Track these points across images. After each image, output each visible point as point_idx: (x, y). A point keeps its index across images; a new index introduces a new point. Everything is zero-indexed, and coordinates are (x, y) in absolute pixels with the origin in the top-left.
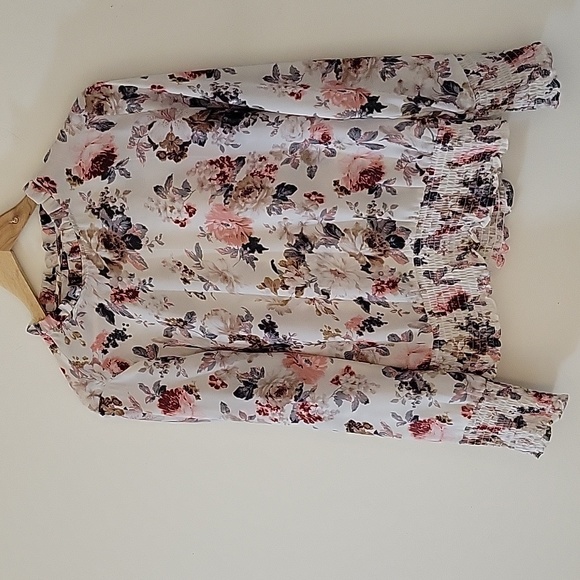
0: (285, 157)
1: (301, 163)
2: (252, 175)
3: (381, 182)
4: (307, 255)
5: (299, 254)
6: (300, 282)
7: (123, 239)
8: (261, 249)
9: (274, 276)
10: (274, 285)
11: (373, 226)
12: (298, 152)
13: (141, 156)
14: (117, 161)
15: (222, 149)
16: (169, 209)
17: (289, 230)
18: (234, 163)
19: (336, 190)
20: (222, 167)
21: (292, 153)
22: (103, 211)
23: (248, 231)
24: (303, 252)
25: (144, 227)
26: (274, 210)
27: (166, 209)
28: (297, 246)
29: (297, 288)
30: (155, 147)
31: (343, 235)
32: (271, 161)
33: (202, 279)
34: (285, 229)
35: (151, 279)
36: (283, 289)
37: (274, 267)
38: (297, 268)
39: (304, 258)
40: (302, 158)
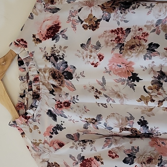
0: (153, 28)
1: (162, 32)
2: (134, 38)
4: (164, 83)
5: (159, 82)
6: (161, 98)
7: (63, 73)
8: (138, 80)
9: (146, 95)
10: (147, 100)
12: (160, 25)
13: (74, 27)
14: (60, 30)
15: (119, 23)
16: (89, 57)
17: (154, 69)
18: (124, 32)
20: (118, 33)
21: (157, 26)
22: (52, 58)
23: (131, 69)
24: (162, 81)
25: (74, 67)
26: (148, 56)
27: (87, 56)
28: (159, 78)
29: (159, 101)
30: (82, 22)
32: (145, 30)
33: (106, 96)
34: (152, 68)
35: (77, 96)
36: (151, 102)
37: (145, 90)
38: (158, 90)
39: (162, 85)
40: (162, 29)
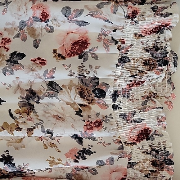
0: (16, 33)
1: (29, 37)
3: (87, 50)
4: (35, 105)
5: (29, 104)
6: (30, 125)
8: (1, 102)
9: (11, 121)
10: (11, 128)
11: (83, 82)
12: (25, 29)
17: (21, 87)
19: (55, 56)
21: (21, 29)
24: (32, 102)
26: (8, 71)
28: (28, 98)
29: (28, 130)
31: (61, 89)
32: (6, 35)
34: (18, 86)
36: (18, 131)
37: (11, 115)
38: (28, 114)
39: (34, 107)
40: (29, 33)
